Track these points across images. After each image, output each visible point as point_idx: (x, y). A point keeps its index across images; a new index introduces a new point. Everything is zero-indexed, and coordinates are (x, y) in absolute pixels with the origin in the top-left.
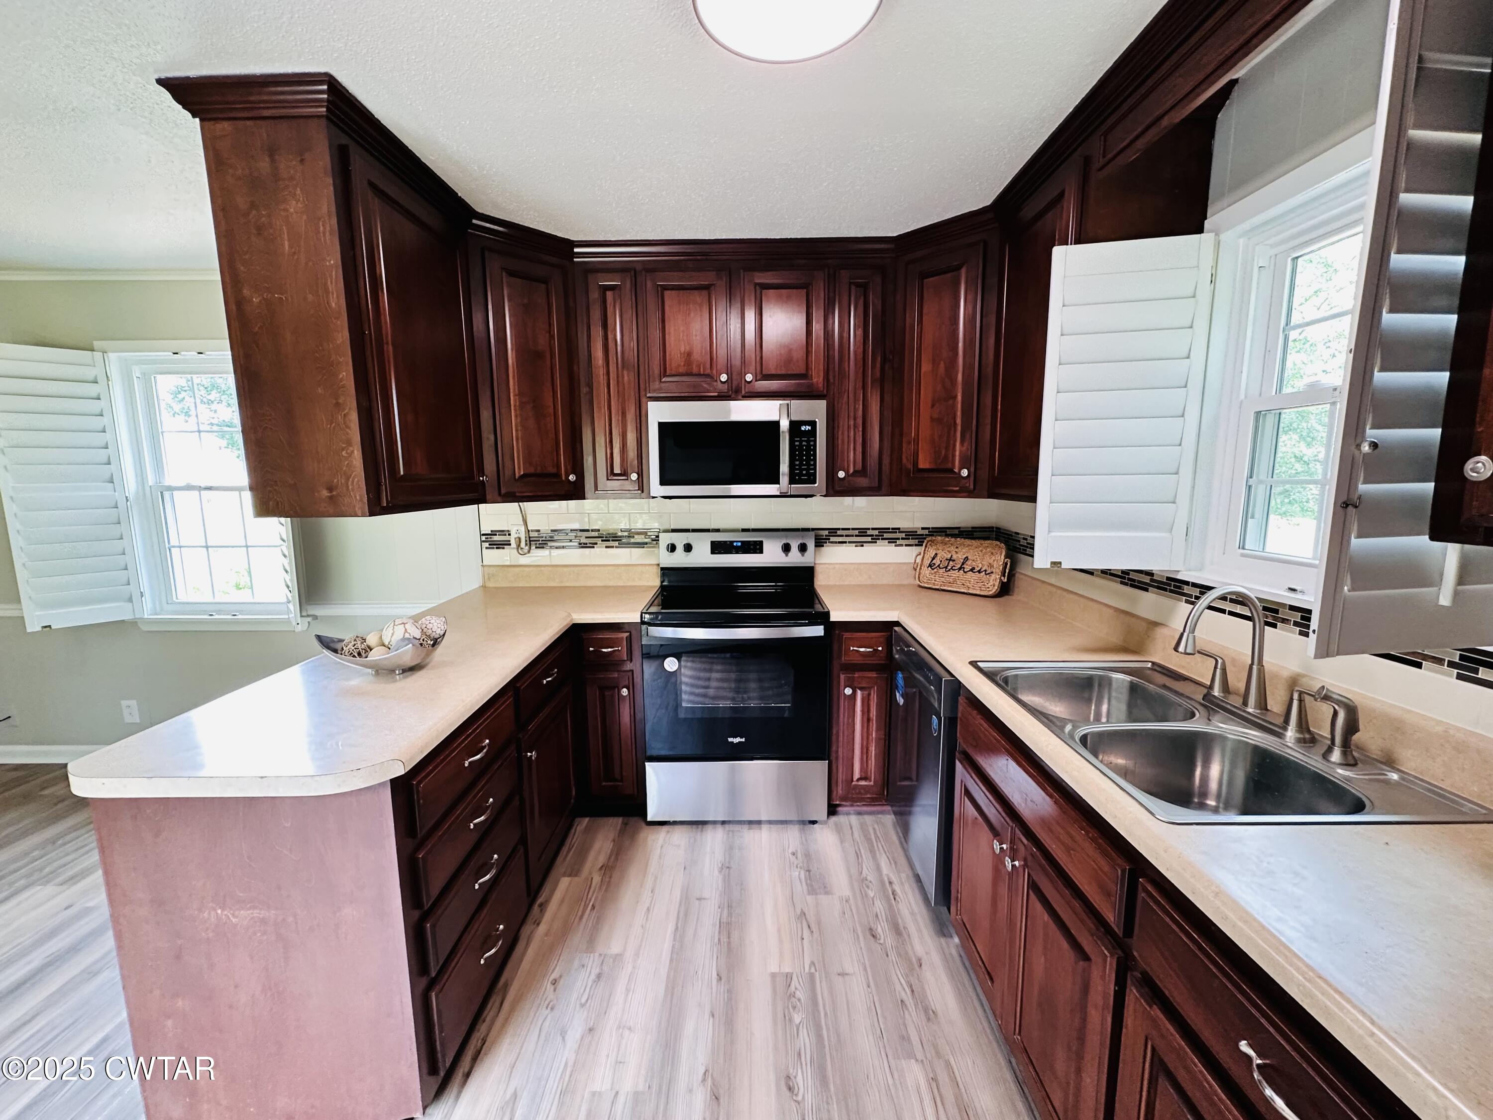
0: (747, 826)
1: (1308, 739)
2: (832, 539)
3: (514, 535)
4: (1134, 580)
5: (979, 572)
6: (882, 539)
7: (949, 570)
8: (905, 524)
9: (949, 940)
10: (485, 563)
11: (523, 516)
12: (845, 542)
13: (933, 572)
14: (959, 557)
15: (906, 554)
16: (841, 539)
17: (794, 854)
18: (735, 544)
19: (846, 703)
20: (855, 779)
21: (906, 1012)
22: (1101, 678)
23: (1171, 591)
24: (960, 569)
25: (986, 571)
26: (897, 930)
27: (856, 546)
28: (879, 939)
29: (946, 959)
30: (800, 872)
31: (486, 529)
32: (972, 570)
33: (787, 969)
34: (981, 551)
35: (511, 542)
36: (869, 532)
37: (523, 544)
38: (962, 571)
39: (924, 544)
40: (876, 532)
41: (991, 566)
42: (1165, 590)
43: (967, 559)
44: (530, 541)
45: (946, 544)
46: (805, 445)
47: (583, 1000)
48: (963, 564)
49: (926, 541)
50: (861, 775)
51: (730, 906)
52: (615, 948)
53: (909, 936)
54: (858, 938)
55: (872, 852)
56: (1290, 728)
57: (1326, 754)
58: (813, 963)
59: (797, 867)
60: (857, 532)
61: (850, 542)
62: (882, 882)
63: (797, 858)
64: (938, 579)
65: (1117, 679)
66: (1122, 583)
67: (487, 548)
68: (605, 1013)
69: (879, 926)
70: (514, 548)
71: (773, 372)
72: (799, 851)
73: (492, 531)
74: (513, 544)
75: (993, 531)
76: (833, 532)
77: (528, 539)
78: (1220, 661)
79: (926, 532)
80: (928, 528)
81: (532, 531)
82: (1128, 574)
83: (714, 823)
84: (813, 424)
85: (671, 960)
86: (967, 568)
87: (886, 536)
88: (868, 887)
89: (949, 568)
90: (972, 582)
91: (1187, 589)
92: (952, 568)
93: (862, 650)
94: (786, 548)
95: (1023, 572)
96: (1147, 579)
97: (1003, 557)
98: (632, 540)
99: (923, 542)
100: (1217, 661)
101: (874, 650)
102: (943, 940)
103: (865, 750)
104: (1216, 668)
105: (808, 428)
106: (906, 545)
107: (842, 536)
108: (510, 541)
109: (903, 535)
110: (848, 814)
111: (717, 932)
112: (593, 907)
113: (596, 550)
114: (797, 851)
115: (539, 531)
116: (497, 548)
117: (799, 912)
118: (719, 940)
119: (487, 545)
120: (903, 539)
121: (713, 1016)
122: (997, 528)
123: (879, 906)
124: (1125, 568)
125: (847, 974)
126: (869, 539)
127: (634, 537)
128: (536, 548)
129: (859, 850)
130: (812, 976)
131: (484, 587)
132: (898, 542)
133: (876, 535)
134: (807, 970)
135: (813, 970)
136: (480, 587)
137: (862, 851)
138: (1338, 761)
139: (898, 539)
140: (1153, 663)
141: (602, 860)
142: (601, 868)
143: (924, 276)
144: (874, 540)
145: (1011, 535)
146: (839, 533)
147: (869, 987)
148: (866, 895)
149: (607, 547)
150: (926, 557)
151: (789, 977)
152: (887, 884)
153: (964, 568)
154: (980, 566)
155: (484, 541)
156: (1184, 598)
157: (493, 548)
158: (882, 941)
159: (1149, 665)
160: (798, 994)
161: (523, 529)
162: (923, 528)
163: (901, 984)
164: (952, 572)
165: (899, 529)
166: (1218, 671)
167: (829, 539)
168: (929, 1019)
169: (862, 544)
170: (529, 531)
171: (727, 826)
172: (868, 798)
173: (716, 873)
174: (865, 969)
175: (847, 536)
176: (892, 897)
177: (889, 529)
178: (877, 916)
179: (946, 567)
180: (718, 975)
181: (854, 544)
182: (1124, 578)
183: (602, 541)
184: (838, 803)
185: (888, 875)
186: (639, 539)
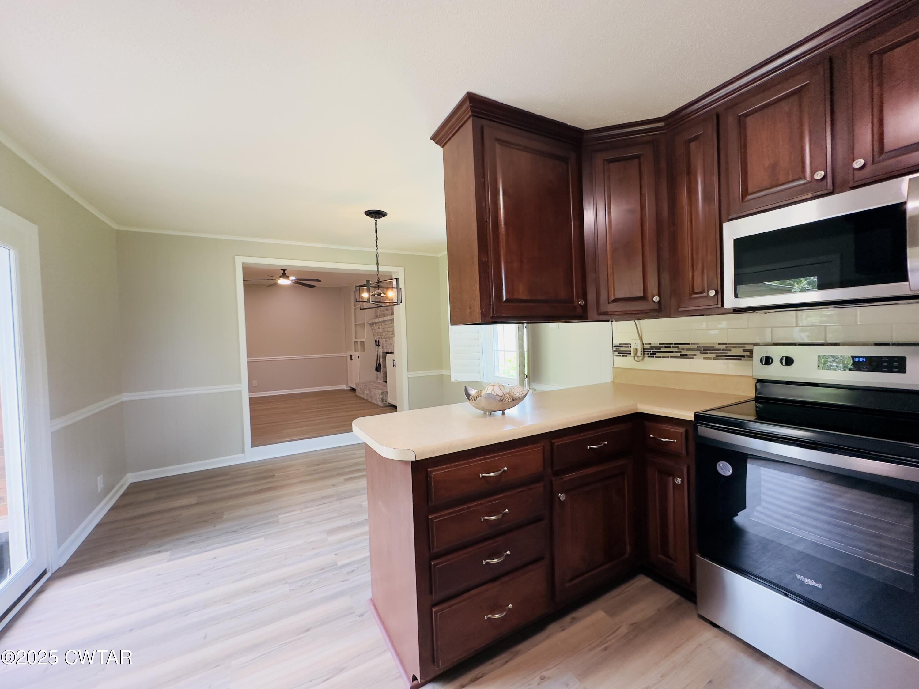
3: (633, 347)
10: (615, 366)
11: (638, 333)
31: (617, 343)
37: (639, 354)
44: (644, 351)
67: (616, 356)
70: (632, 356)
71: (904, 145)
73: (620, 344)
74: (632, 354)
77: (642, 350)
81: (646, 344)
98: (729, 353)
108: (630, 351)
113: (696, 360)
115: (650, 344)
116: (623, 356)
119: (616, 353)
127: (730, 350)
128: (648, 357)
131: (614, 382)
136: (611, 381)
141: (639, 618)
142: (633, 624)
149: (705, 358)
155: (615, 351)
157: (620, 356)
161: (639, 342)
170: (643, 344)
183: (700, 353)
186: (734, 352)
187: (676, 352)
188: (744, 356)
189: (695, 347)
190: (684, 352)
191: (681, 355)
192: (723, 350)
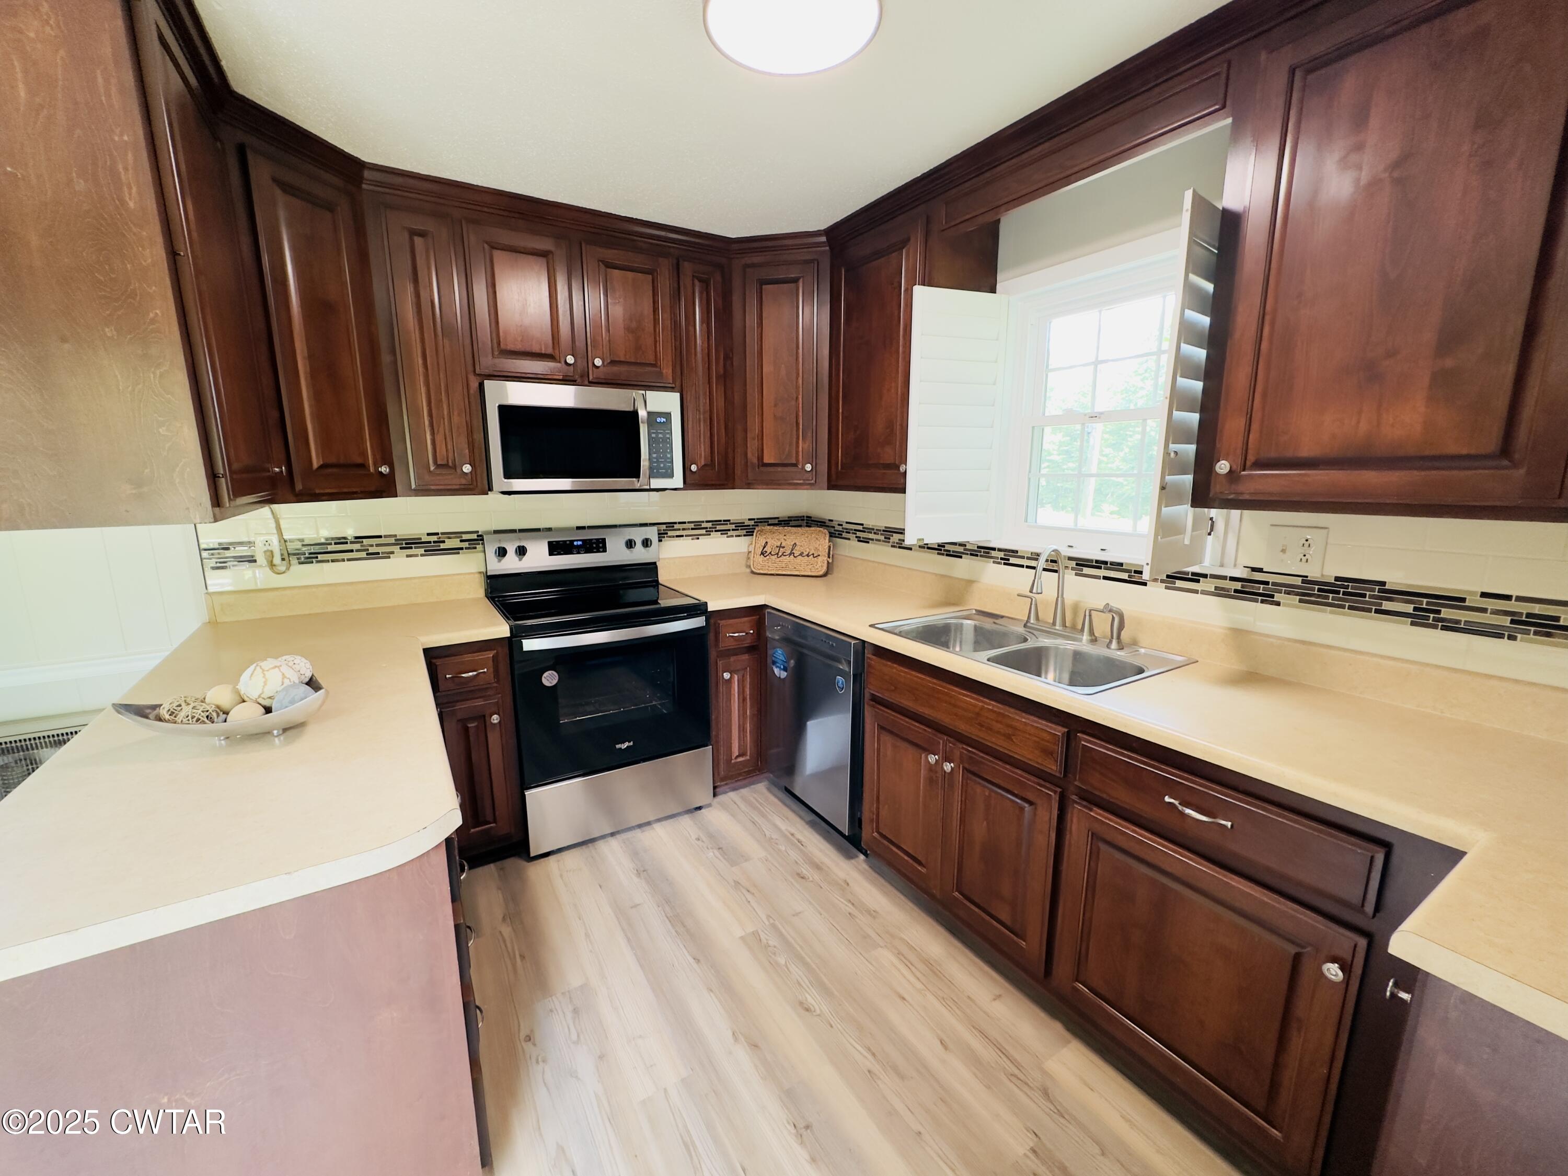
0: (638, 830)
1: (1094, 640)
2: (670, 533)
3: (261, 548)
4: (949, 551)
5: (808, 555)
6: (716, 531)
7: (781, 556)
8: (735, 517)
9: (857, 859)
10: (210, 590)
11: (276, 523)
12: (682, 536)
13: (765, 558)
14: (788, 543)
15: (738, 545)
16: (678, 533)
17: (698, 839)
18: (575, 543)
19: (724, 689)
20: (733, 758)
21: (857, 920)
22: (956, 625)
23: (981, 556)
24: (790, 554)
25: (813, 554)
26: (818, 867)
27: (692, 539)
28: (809, 878)
29: (862, 872)
30: (714, 853)
32: (801, 554)
33: (750, 929)
34: (807, 537)
35: (257, 558)
36: (704, 525)
37: (277, 560)
38: (792, 556)
39: (755, 534)
40: (709, 525)
41: (816, 549)
42: (977, 555)
43: (795, 545)
44: (287, 556)
45: (774, 533)
46: (661, 438)
47: (574, 1037)
48: (792, 550)
49: (755, 531)
50: (739, 752)
51: (668, 901)
52: (575, 981)
53: (828, 868)
54: (792, 884)
55: (763, 816)
56: (1085, 634)
57: (1108, 646)
58: (769, 917)
59: (708, 848)
60: (692, 526)
61: (686, 536)
62: (785, 836)
63: (703, 841)
64: (771, 565)
65: (967, 624)
66: (938, 554)
67: (213, 568)
68: (607, 1037)
69: (803, 870)
70: (257, 566)
71: (622, 359)
72: (701, 835)
73: (220, 544)
74: (259, 560)
75: (803, 520)
76: (671, 525)
77: (284, 552)
78: (1034, 599)
79: (752, 523)
80: (754, 519)
81: (291, 541)
82: (944, 547)
83: (603, 837)
84: (668, 415)
85: (642, 966)
86: (797, 553)
87: (718, 528)
88: (777, 844)
89: (780, 554)
90: (802, 565)
91: (993, 553)
92: (783, 554)
93: (736, 635)
94: (630, 544)
95: (840, 553)
96: (961, 549)
97: (827, 541)
98: (442, 546)
99: (753, 532)
100: (1032, 600)
101: (747, 634)
102: (853, 861)
103: (742, 729)
104: (1031, 604)
105: (663, 420)
106: (736, 536)
107: (679, 530)
108: (255, 556)
109: (733, 527)
110: (725, 793)
111: (670, 927)
112: (523, 957)
113: (393, 560)
114: (699, 836)
115: (301, 541)
116: (232, 567)
117: (733, 884)
118: (676, 932)
119: (210, 563)
120: (733, 530)
121: (711, 990)
122: (807, 517)
123: (794, 855)
124: (941, 541)
125: (800, 913)
126: (704, 532)
127: (444, 542)
128: (299, 563)
129: (752, 817)
130: (774, 926)
131: (213, 624)
132: (730, 533)
133: (710, 528)
134: (767, 923)
135: (772, 921)
136: (204, 624)
137: (756, 818)
138: (1116, 648)
139: (729, 530)
140: (976, 610)
141: (499, 912)
142: (504, 919)
143: (763, 282)
144: (708, 532)
145: (825, 523)
146: (676, 526)
147: (821, 914)
148: (779, 850)
149: (408, 556)
150: (758, 546)
151: (755, 934)
152: (790, 836)
153: (794, 553)
154: (808, 550)
155: (206, 559)
156: (992, 560)
157: (223, 567)
158: (811, 879)
159: (974, 612)
160: (771, 943)
161: (275, 540)
162: (749, 520)
163: (842, 902)
164: (783, 557)
165: (729, 521)
166: (1033, 606)
167: (667, 534)
168: (874, 917)
169: (697, 537)
170: (285, 541)
171: (618, 836)
172: (744, 772)
173: (636, 879)
174: (810, 903)
175: (684, 529)
176: (799, 844)
177: (720, 521)
178: (796, 862)
179: (778, 554)
180: (694, 959)
181: (691, 538)
182: (941, 550)
183: (401, 548)
184: (719, 784)
185: (786, 830)
186: (449, 544)
187: (358, 551)
188: (462, 549)
189: (392, 540)
190: (371, 550)
191: (367, 554)
192: (435, 542)
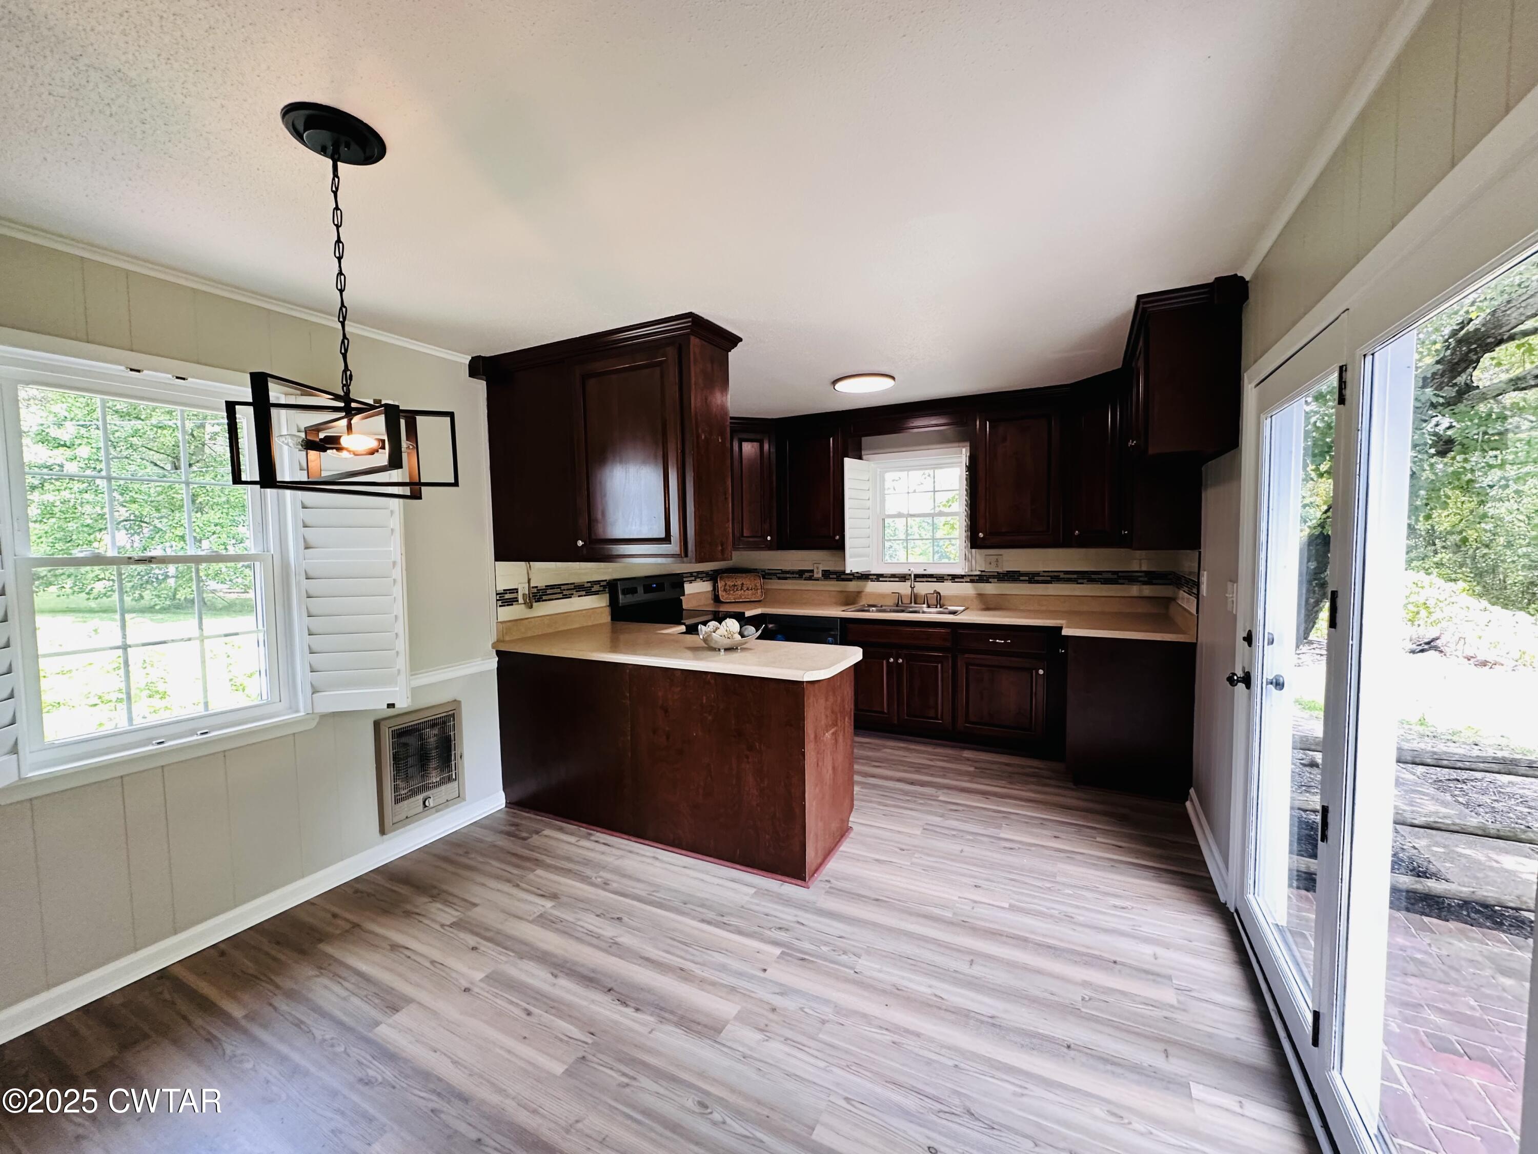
3: (521, 592)
5: (751, 589)
10: (499, 619)
11: (528, 574)
13: (727, 593)
14: (739, 583)
18: (653, 586)
23: (863, 579)
25: (754, 588)
31: (501, 588)
34: (749, 579)
37: (527, 600)
38: (742, 591)
41: (756, 585)
43: (743, 584)
44: (532, 597)
45: (729, 578)
48: (742, 587)
49: (718, 578)
64: (731, 596)
67: (500, 606)
70: (521, 604)
73: (504, 590)
74: (519, 602)
77: (530, 595)
81: (534, 587)
86: (745, 589)
90: (749, 595)
92: (736, 590)
94: (674, 586)
97: (761, 580)
98: (592, 590)
108: (517, 598)
115: (537, 587)
116: (508, 605)
119: (500, 603)
120: (705, 577)
128: (536, 602)
131: (501, 642)
140: (866, 604)
149: (579, 596)
150: (720, 586)
154: (751, 586)
155: (499, 600)
156: (870, 580)
157: (505, 605)
161: (527, 586)
170: (531, 587)
179: (733, 590)
191: (564, 595)
